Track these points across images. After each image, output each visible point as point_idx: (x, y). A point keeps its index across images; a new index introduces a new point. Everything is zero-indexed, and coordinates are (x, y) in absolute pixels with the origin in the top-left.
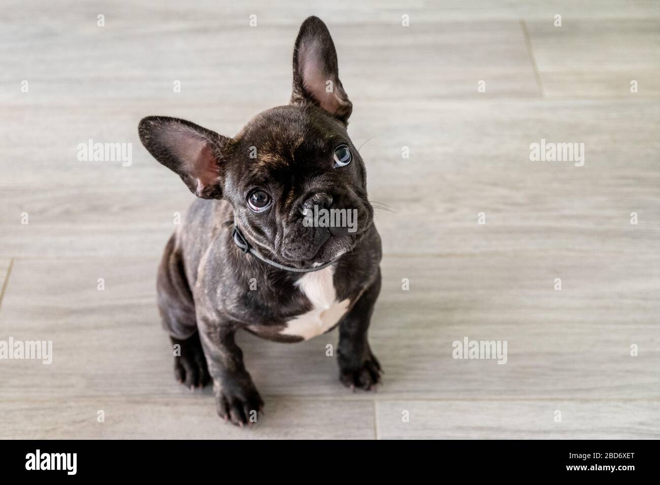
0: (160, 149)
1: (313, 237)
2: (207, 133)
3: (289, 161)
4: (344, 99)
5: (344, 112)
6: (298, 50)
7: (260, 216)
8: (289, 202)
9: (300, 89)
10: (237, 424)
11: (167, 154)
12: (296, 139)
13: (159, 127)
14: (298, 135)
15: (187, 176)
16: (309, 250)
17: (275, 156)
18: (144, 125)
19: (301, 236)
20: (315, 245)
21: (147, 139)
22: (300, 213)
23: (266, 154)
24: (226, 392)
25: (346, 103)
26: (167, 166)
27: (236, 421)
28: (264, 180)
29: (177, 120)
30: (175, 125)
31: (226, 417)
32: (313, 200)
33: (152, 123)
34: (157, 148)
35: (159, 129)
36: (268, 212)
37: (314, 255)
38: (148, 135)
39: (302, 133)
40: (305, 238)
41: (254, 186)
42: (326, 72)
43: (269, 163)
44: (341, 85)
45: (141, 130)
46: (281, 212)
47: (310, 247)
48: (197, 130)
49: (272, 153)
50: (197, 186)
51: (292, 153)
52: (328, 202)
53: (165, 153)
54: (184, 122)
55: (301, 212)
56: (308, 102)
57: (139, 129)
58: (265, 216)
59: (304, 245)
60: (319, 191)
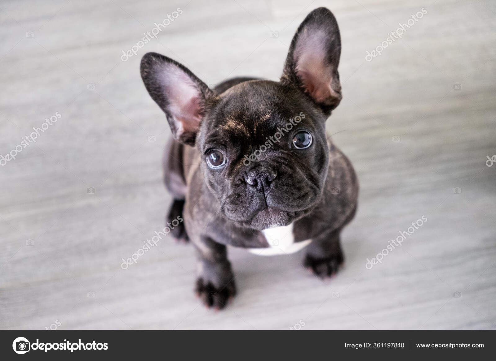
0: (155, 85)
1: (250, 203)
3: (250, 133)
4: (336, 90)
5: (332, 103)
6: (299, 35)
8: (239, 167)
9: (289, 70)
12: (263, 115)
13: (159, 64)
14: (266, 111)
15: (171, 117)
16: (243, 215)
17: (239, 124)
18: (147, 58)
21: (146, 72)
22: (244, 179)
23: (233, 120)
25: (336, 95)
26: (157, 102)
29: (176, 63)
30: (173, 68)
33: (154, 59)
34: (152, 83)
35: (159, 66)
38: (147, 68)
39: (270, 111)
42: (326, 61)
43: (233, 129)
45: (143, 62)
49: (238, 121)
50: (178, 128)
51: (255, 127)
54: (182, 67)
55: (246, 179)
57: (142, 61)
60: (267, 164)
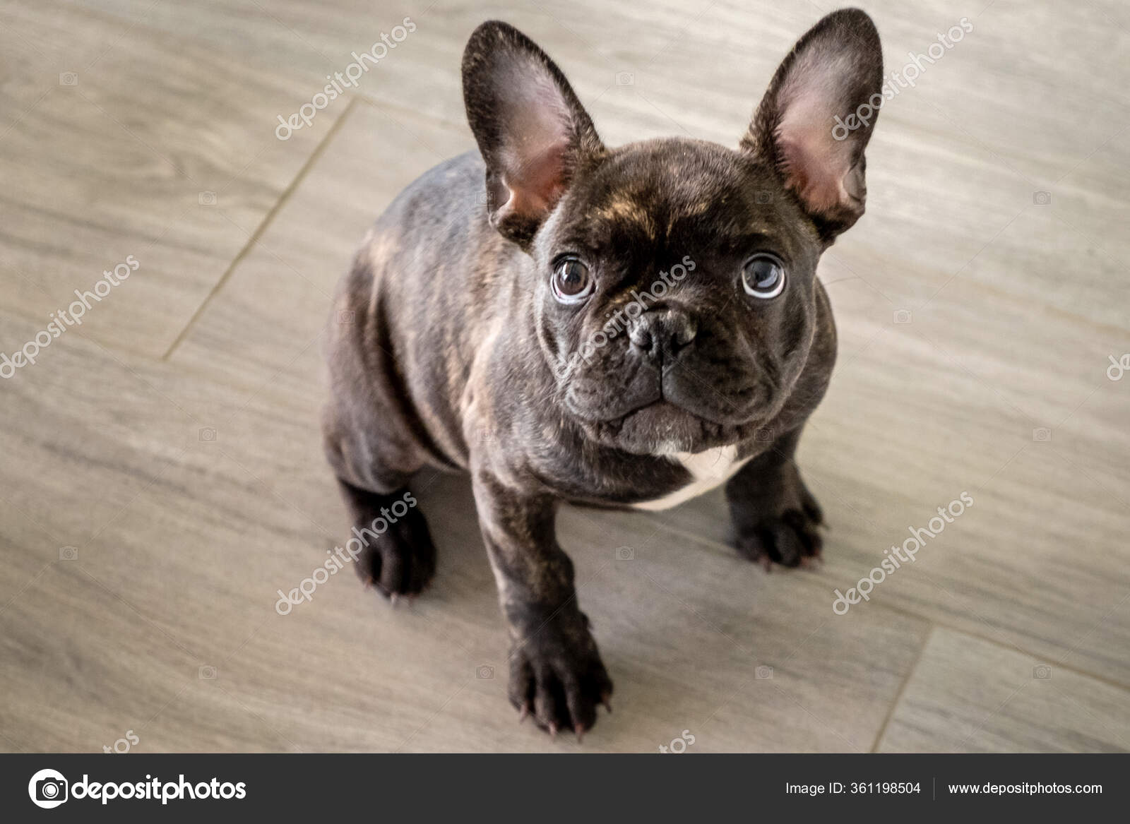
0: (485, 94)
1: (627, 383)
2: (576, 112)
3: (657, 232)
4: (854, 194)
5: (840, 219)
7: (561, 308)
8: (619, 301)
9: (763, 128)
10: (544, 728)
11: (490, 112)
12: (693, 201)
13: (508, 49)
14: (701, 196)
15: (497, 174)
16: (607, 405)
17: (638, 210)
18: (486, 31)
19: (606, 369)
20: (622, 400)
21: (476, 60)
23: (627, 200)
24: (532, 653)
25: (852, 205)
27: (544, 721)
28: (596, 246)
29: (544, 57)
30: (534, 65)
31: (524, 707)
32: (658, 317)
33: (501, 36)
34: (481, 89)
35: (505, 53)
36: (577, 308)
37: (616, 417)
38: (481, 53)
39: (709, 198)
40: (611, 376)
41: (574, 250)
43: (623, 219)
44: (863, 168)
45: (476, 37)
46: (596, 314)
47: (612, 398)
48: (564, 96)
49: (638, 204)
50: (504, 204)
51: (671, 221)
52: (682, 334)
53: (487, 106)
54: (553, 68)
55: (629, 330)
56: (761, 155)
57: (475, 34)
58: (569, 313)
59: (603, 389)
60: (681, 308)
